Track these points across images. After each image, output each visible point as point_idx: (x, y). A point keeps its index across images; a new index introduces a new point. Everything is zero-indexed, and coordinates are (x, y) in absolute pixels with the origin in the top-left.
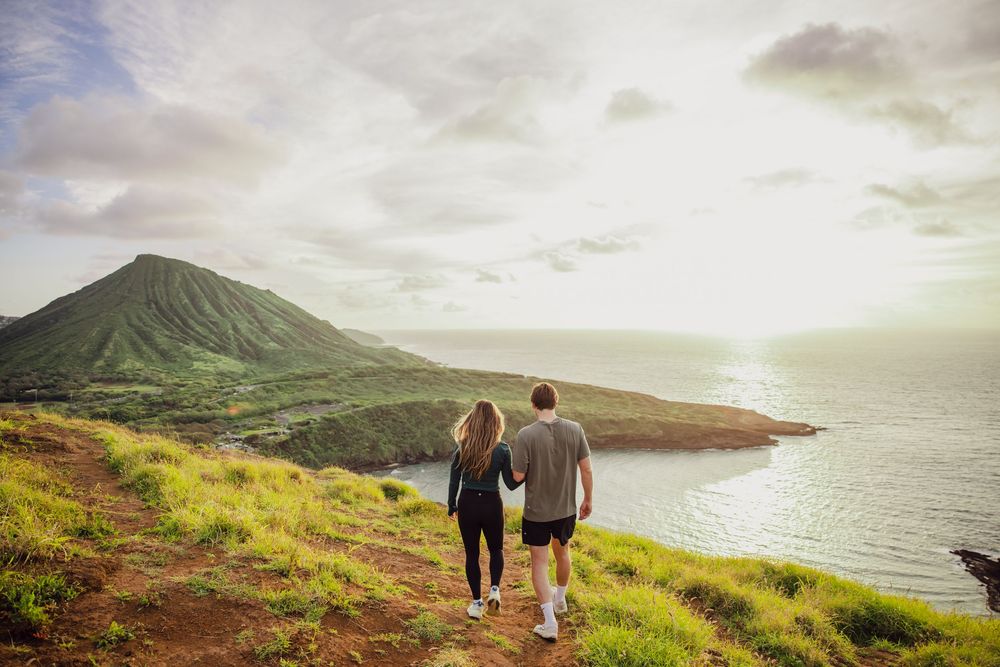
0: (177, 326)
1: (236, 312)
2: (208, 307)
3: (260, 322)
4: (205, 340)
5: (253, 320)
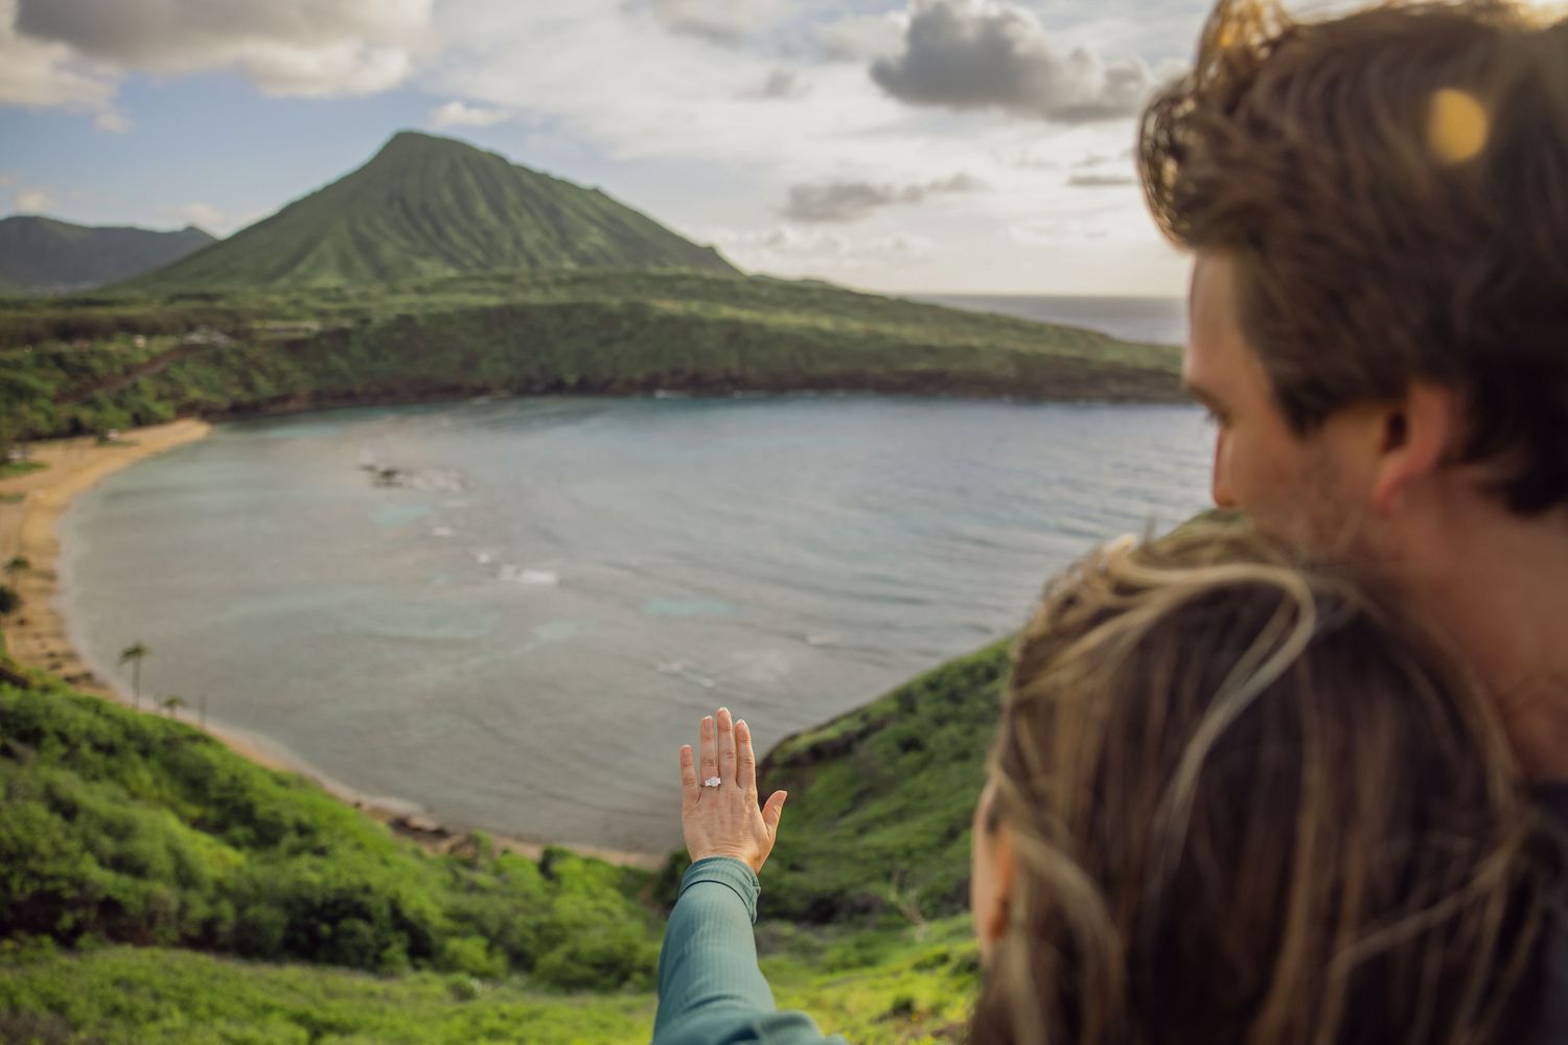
0: (426, 236)
1: (528, 217)
2: (482, 208)
3: (562, 234)
4: (459, 255)
5: (551, 229)
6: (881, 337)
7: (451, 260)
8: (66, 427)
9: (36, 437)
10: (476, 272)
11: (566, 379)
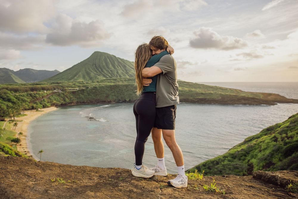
0: (99, 71)
1: (119, 68)
2: (111, 66)
3: (126, 71)
4: (106, 75)
5: (124, 70)
6: (192, 91)
7: (104, 76)
8: (31, 108)
9: (26, 110)
10: (109, 78)
11: (127, 100)
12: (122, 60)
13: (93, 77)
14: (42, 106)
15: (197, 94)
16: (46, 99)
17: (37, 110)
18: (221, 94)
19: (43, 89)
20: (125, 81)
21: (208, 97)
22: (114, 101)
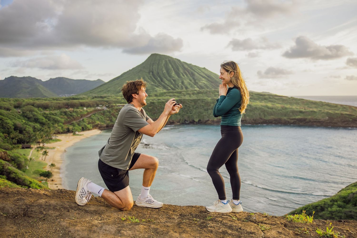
0: (158, 81)
1: (185, 76)
2: (173, 74)
3: (195, 80)
4: (167, 86)
5: (192, 79)
6: (286, 108)
7: (165, 88)
8: (66, 130)
9: (59, 133)
10: (172, 91)
11: (195, 120)
12: (190, 65)
13: (150, 89)
14: (81, 128)
15: (294, 112)
16: (85, 119)
17: (75, 134)
18: (328, 114)
19: (82, 105)
20: (193, 94)
21: (310, 117)
22: (179, 122)
